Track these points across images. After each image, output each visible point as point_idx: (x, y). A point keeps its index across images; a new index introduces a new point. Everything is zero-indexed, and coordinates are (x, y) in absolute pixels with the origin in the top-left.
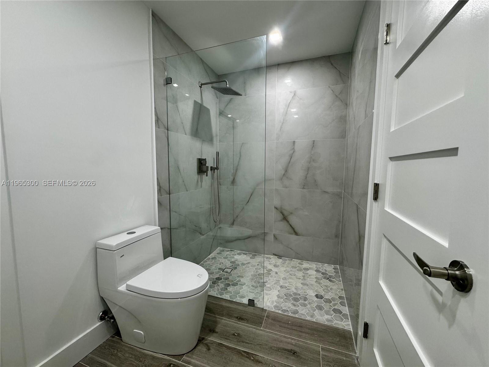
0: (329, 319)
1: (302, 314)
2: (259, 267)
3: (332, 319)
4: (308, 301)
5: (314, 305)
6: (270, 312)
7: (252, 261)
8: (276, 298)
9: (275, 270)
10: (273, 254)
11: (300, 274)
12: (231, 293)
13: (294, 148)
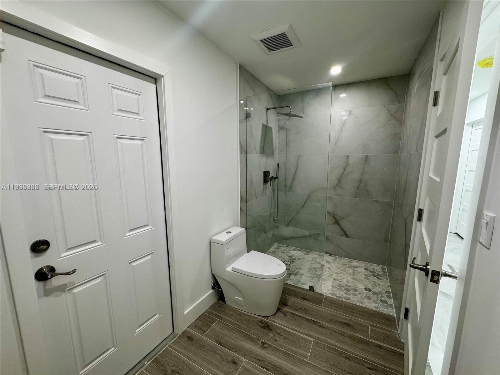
0: (377, 306)
1: (353, 301)
2: (313, 262)
3: (379, 307)
4: (359, 292)
5: (364, 296)
6: (326, 297)
7: (306, 256)
8: (331, 287)
9: (327, 265)
10: (325, 252)
11: (351, 271)
12: (294, 281)
13: (347, 161)
